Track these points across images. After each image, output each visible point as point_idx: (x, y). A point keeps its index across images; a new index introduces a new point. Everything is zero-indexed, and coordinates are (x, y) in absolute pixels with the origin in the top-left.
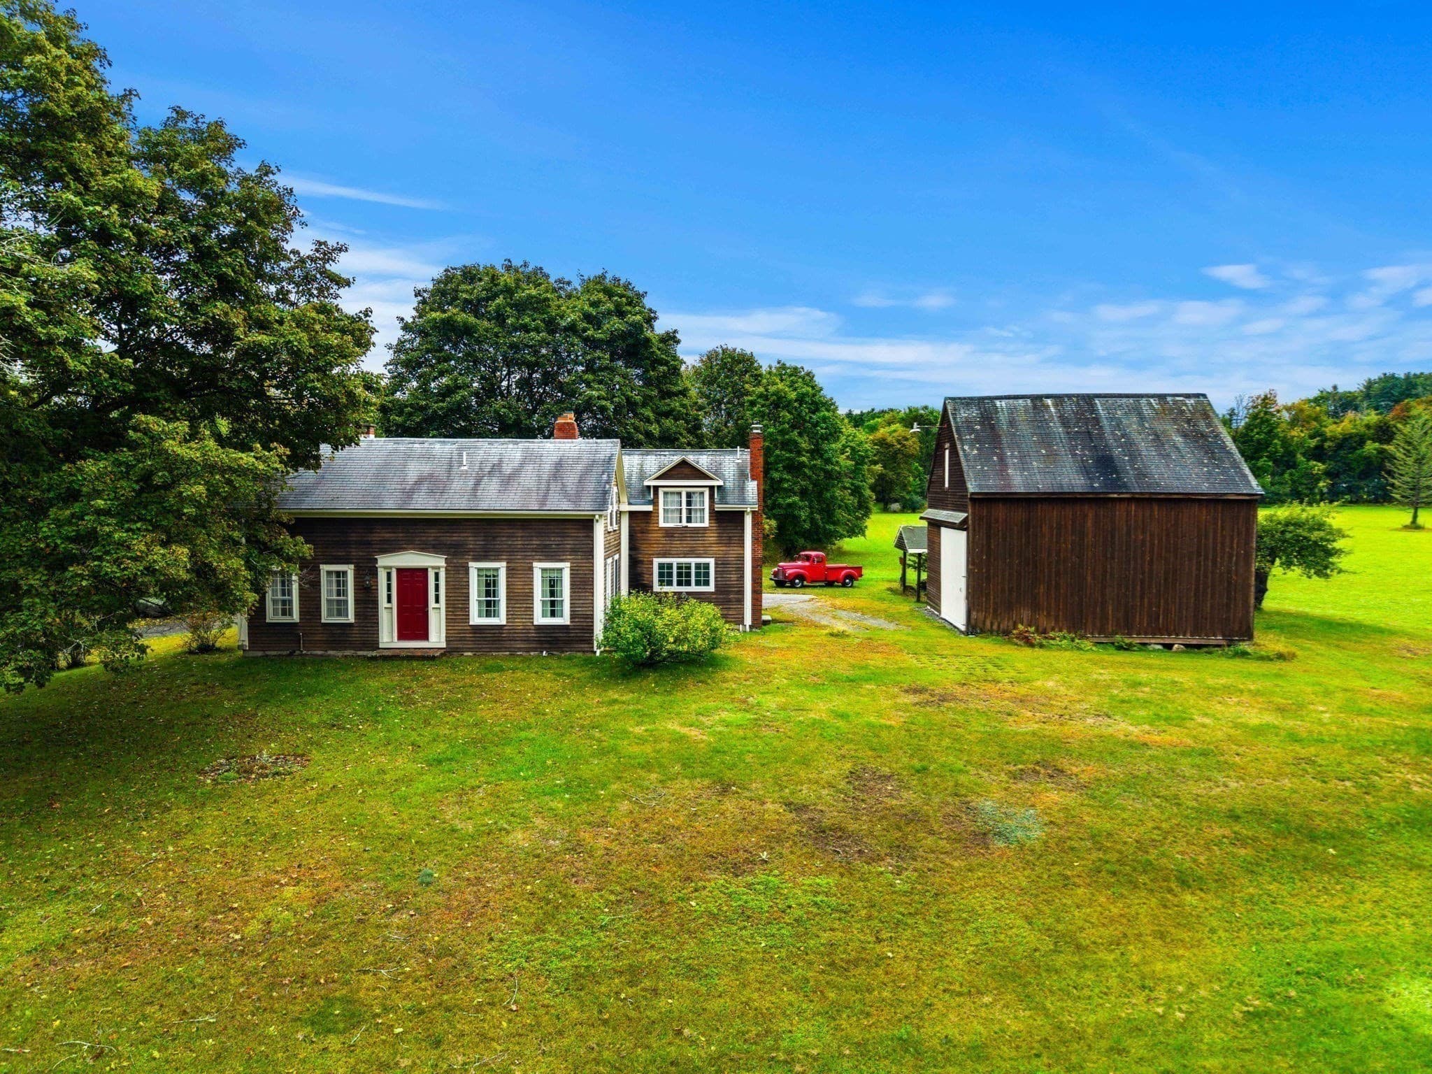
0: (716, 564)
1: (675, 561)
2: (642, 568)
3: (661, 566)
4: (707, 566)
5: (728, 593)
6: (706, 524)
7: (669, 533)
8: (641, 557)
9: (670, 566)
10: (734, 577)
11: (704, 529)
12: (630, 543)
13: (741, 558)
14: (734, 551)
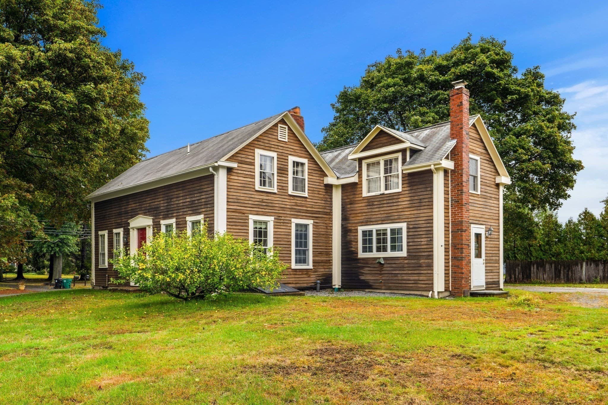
0: (408, 228)
1: (374, 228)
2: (351, 237)
3: (364, 232)
4: (400, 230)
5: (418, 258)
6: (400, 190)
7: (370, 201)
8: (350, 226)
9: (371, 232)
10: (424, 241)
11: (398, 194)
12: (342, 214)
13: (430, 221)
14: (423, 212)
